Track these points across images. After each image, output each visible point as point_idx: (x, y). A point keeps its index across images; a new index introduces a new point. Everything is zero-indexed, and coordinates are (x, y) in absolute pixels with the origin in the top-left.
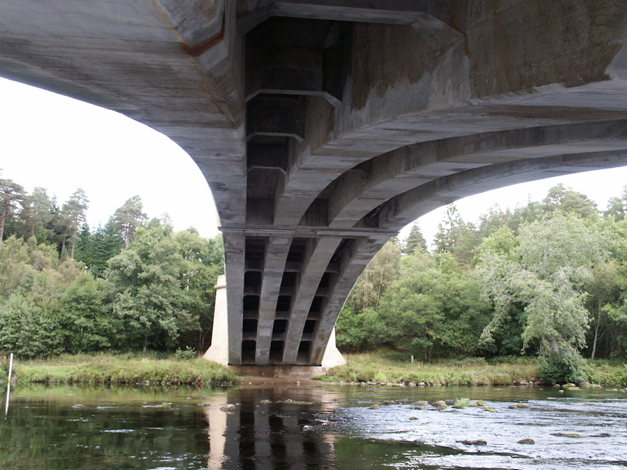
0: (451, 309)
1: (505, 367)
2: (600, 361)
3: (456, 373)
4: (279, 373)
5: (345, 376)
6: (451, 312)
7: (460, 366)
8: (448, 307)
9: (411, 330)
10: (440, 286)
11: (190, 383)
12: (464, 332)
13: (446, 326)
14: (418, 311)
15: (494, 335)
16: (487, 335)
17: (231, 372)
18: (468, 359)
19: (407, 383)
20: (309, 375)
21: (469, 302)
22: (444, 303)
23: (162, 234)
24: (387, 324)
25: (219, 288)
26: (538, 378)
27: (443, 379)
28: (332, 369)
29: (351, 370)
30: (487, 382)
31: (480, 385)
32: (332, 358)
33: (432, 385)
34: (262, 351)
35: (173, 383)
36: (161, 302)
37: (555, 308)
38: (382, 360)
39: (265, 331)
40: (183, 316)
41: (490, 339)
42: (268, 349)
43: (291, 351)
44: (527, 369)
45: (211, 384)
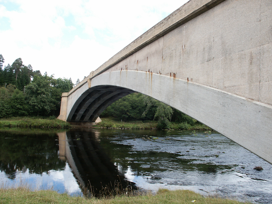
0: (134, 106)
1: (148, 124)
2: (172, 122)
3: (135, 125)
4: (82, 124)
5: (103, 125)
6: (134, 107)
7: (135, 123)
8: (133, 106)
9: (123, 112)
10: (131, 99)
11: (57, 127)
12: (137, 113)
13: (132, 111)
14: (125, 107)
15: (146, 115)
16: (144, 114)
17: (68, 124)
18: (138, 121)
19: (122, 128)
20: (91, 125)
21: (139, 104)
22: (132, 104)
23: (44, 78)
24: (114, 110)
25: (63, 97)
26: (157, 127)
27: (131, 127)
28: (98, 123)
29: (104, 124)
30: (144, 128)
31: (142, 129)
32: (98, 120)
33: (129, 129)
34: (78, 118)
35: (52, 127)
36: (45, 101)
37: (165, 108)
38: (112, 120)
39: (81, 112)
40: (51, 105)
41: (145, 116)
42: (80, 117)
43: (87, 118)
44: (153, 125)
45: (64, 128)
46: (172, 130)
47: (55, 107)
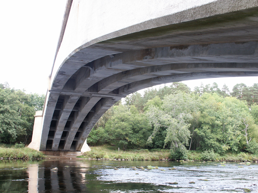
0: (135, 129)
1: (157, 153)
2: (193, 151)
3: (137, 155)
4: (62, 154)
5: (91, 156)
6: (136, 130)
7: (138, 152)
8: (134, 128)
9: (119, 137)
10: (131, 119)
11: (22, 159)
12: (141, 138)
13: (133, 136)
14: (123, 129)
15: (153, 140)
16: (150, 140)
17: (41, 154)
18: (142, 150)
19: (117, 159)
20: (75, 155)
21: (143, 126)
22: (133, 126)
23: (11, 92)
24: (109, 134)
25: (37, 116)
26: (169, 158)
27: (132, 157)
28: (85, 153)
29: (93, 153)
30: (150, 159)
31: (147, 160)
32: (85, 148)
33: (127, 160)
34: (55, 145)
35: (14, 159)
36: (9, 122)
37: (178, 130)
38: (106, 149)
39: (58, 136)
40: (19, 128)
41: (151, 142)
42: (59, 144)
43: (68, 145)
44: (165, 154)
45: (32, 159)
46: (191, 161)
47: (26, 130)
